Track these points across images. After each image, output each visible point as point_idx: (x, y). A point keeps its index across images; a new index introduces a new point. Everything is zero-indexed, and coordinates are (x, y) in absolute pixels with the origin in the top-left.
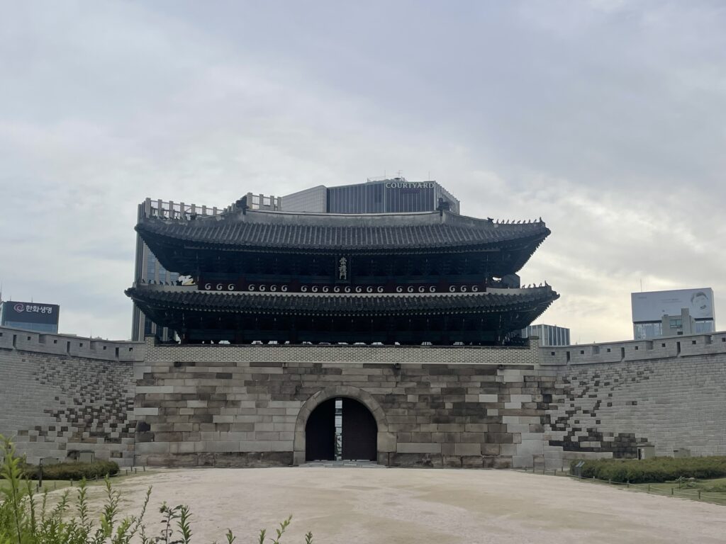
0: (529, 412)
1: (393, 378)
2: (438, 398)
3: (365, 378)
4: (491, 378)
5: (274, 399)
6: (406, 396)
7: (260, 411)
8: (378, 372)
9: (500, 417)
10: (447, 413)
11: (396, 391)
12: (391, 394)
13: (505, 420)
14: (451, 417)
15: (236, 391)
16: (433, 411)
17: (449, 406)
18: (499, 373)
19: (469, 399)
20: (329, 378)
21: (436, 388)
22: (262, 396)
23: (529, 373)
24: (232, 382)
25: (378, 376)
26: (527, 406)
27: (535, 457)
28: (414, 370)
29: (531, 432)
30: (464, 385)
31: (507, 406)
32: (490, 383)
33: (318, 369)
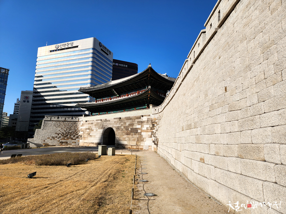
0: (148, 131)
1: (119, 122)
2: (128, 127)
3: (114, 122)
4: (139, 120)
5: (99, 129)
6: (121, 127)
7: (96, 132)
8: (116, 120)
9: (141, 132)
10: (129, 131)
11: (120, 126)
12: (118, 127)
13: (142, 133)
14: (130, 133)
16: (126, 131)
17: (130, 129)
18: (142, 118)
19: (134, 127)
20: (108, 123)
21: (127, 124)
22: (97, 128)
23: (149, 117)
24: (93, 125)
25: (116, 121)
26: (148, 129)
27: (149, 146)
28: (123, 119)
29: (149, 137)
30: (133, 123)
31: (143, 129)
32: (139, 121)
33: (106, 120)
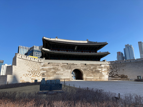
0: (105, 71)
5: (66, 69)
7: (64, 71)
12: (85, 69)
15: (60, 68)
17: (94, 70)
19: (97, 69)
21: (92, 68)
22: (64, 69)
23: (105, 65)
24: (59, 66)
25: (83, 66)
28: (88, 65)
29: (106, 75)
32: (100, 67)
